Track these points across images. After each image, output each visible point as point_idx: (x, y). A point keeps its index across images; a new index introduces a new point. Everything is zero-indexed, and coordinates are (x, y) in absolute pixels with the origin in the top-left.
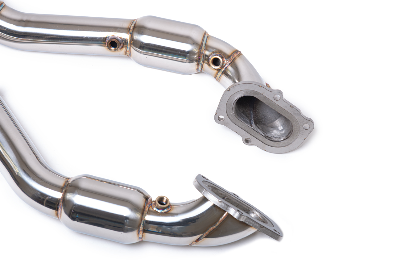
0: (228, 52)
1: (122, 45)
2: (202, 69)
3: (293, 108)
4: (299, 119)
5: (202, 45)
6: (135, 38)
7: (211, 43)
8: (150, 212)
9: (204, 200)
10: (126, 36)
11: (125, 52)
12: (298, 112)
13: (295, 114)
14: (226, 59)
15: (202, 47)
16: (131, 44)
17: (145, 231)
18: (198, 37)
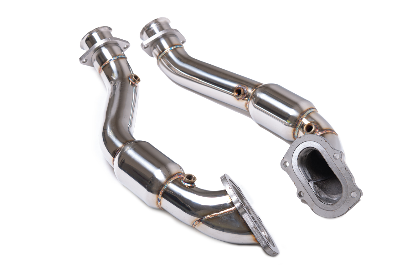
0: (324, 126)
1: (245, 95)
2: (297, 135)
3: (347, 172)
4: (349, 185)
5: (305, 113)
6: (257, 96)
7: (313, 115)
8: (175, 182)
9: (224, 193)
10: (250, 91)
11: (246, 103)
12: (351, 178)
13: (347, 178)
14: (319, 130)
15: (304, 114)
16: (252, 97)
17: (163, 196)
18: (305, 107)
